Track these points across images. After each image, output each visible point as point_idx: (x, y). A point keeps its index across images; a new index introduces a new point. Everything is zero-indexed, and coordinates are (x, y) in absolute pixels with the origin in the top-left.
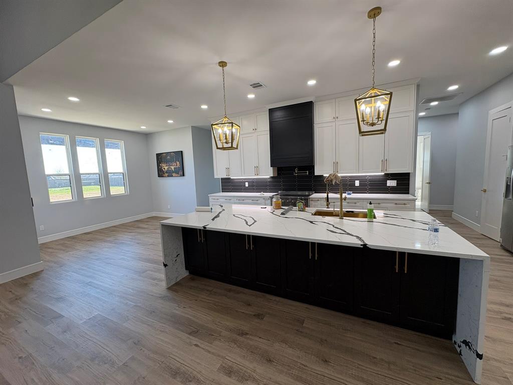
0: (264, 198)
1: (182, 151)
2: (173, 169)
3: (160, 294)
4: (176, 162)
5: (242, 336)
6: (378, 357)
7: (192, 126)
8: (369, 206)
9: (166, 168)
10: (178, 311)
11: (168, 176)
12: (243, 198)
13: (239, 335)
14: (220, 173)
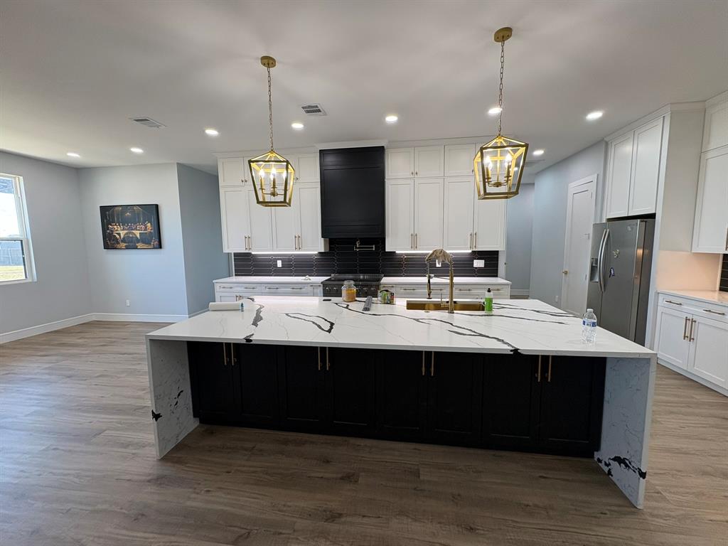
0: (313, 285)
1: (157, 206)
2: (138, 236)
3: (150, 474)
4: (144, 223)
5: (333, 521)
6: (531, 504)
7: (178, 164)
8: (488, 295)
9: (123, 233)
10: (196, 501)
11: (127, 248)
12: (277, 286)
13: (326, 520)
14: (233, 244)
